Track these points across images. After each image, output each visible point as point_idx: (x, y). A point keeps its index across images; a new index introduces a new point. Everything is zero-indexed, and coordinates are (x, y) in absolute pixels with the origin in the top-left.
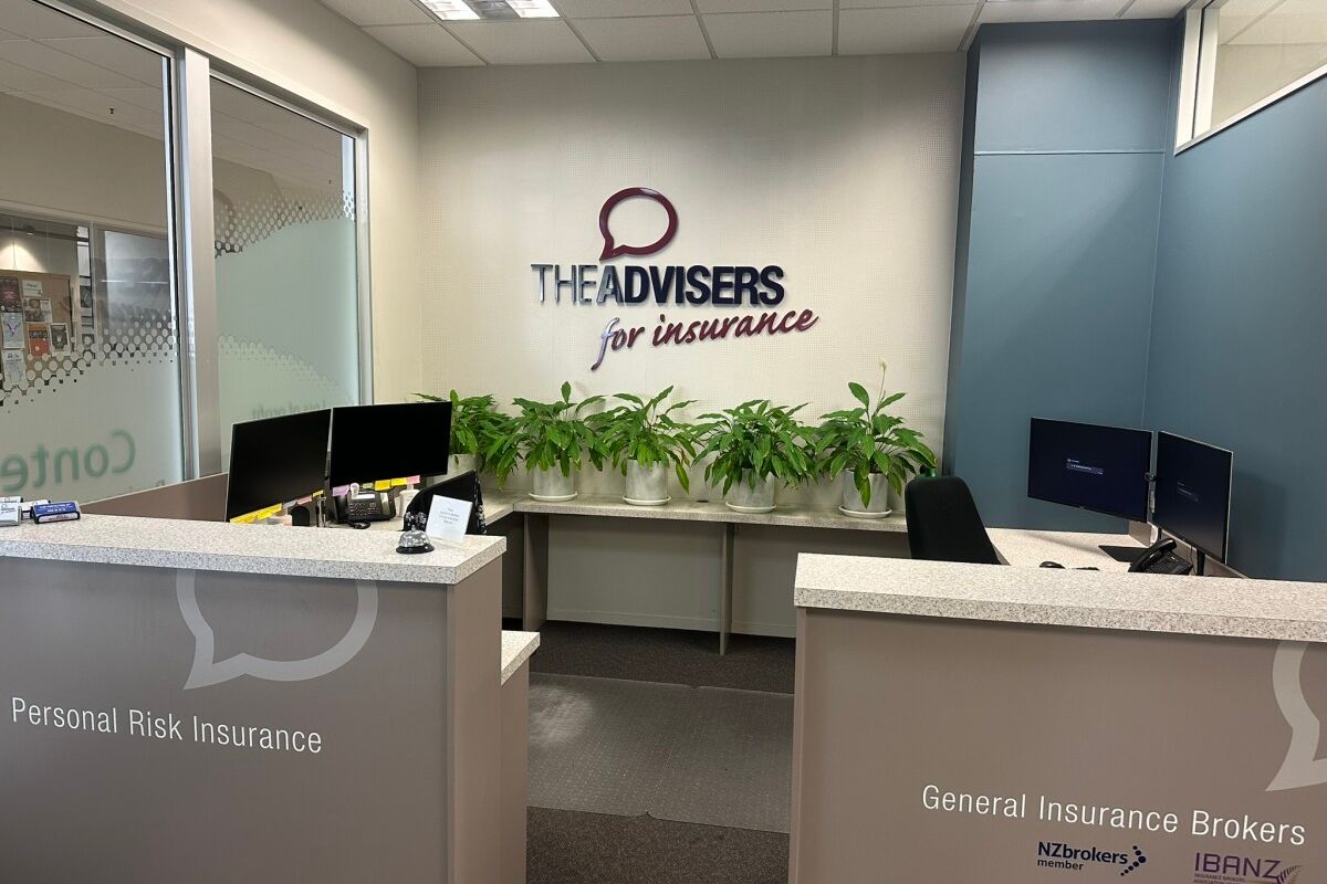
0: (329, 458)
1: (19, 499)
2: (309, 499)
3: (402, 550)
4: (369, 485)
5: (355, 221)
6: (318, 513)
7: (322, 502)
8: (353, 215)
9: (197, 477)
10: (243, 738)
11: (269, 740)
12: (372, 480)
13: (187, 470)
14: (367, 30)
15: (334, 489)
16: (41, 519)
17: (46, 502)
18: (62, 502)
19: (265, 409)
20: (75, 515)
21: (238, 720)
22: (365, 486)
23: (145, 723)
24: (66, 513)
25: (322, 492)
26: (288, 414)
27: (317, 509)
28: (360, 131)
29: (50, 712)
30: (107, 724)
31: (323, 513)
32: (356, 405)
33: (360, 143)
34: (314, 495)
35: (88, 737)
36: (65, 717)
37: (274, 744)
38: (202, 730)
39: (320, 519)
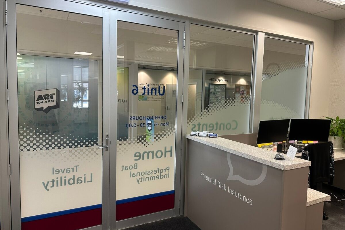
0: (289, 133)
1: (209, 132)
2: (281, 143)
3: (276, 159)
4: (301, 141)
5: (308, 68)
6: (284, 147)
7: (286, 144)
8: (307, 66)
9: (252, 133)
10: (237, 195)
11: (242, 198)
12: (302, 140)
13: (250, 131)
14: (316, 14)
15: (290, 141)
16: (210, 137)
17: (213, 133)
18: (215, 134)
19: (273, 118)
20: (216, 137)
21: (237, 191)
22: (299, 141)
23: (220, 185)
24: (215, 136)
25: (286, 141)
26: (280, 119)
27: (285, 145)
28: (311, 43)
29: (206, 176)
30: (214, 183)
31: (286, 147)
32: (303, 118)
33: (311, 46)
34: (283, 142)
35: (211, 184)
36: (208, 178)
37: (243, 199)
38: (230, 190)
39: (285, 148)
